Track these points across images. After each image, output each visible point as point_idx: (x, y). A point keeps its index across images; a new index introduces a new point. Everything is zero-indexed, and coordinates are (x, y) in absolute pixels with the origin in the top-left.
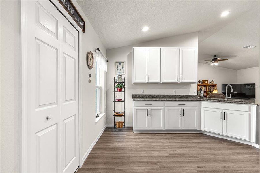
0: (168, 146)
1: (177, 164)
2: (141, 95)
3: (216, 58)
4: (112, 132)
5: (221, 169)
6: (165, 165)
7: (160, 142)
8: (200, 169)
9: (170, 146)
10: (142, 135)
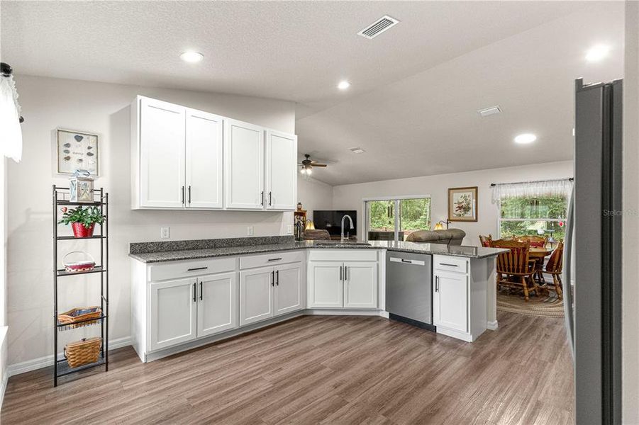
0: (261, 366)
1: (300, 399)
2: (163, 243)
3: (308, 159)
4: (53, 390)
5: (366, 373)
6: (277, 414)
7: (238, 362)
8: (340, 389)
9: (264, 365)
10: (179, 359)
